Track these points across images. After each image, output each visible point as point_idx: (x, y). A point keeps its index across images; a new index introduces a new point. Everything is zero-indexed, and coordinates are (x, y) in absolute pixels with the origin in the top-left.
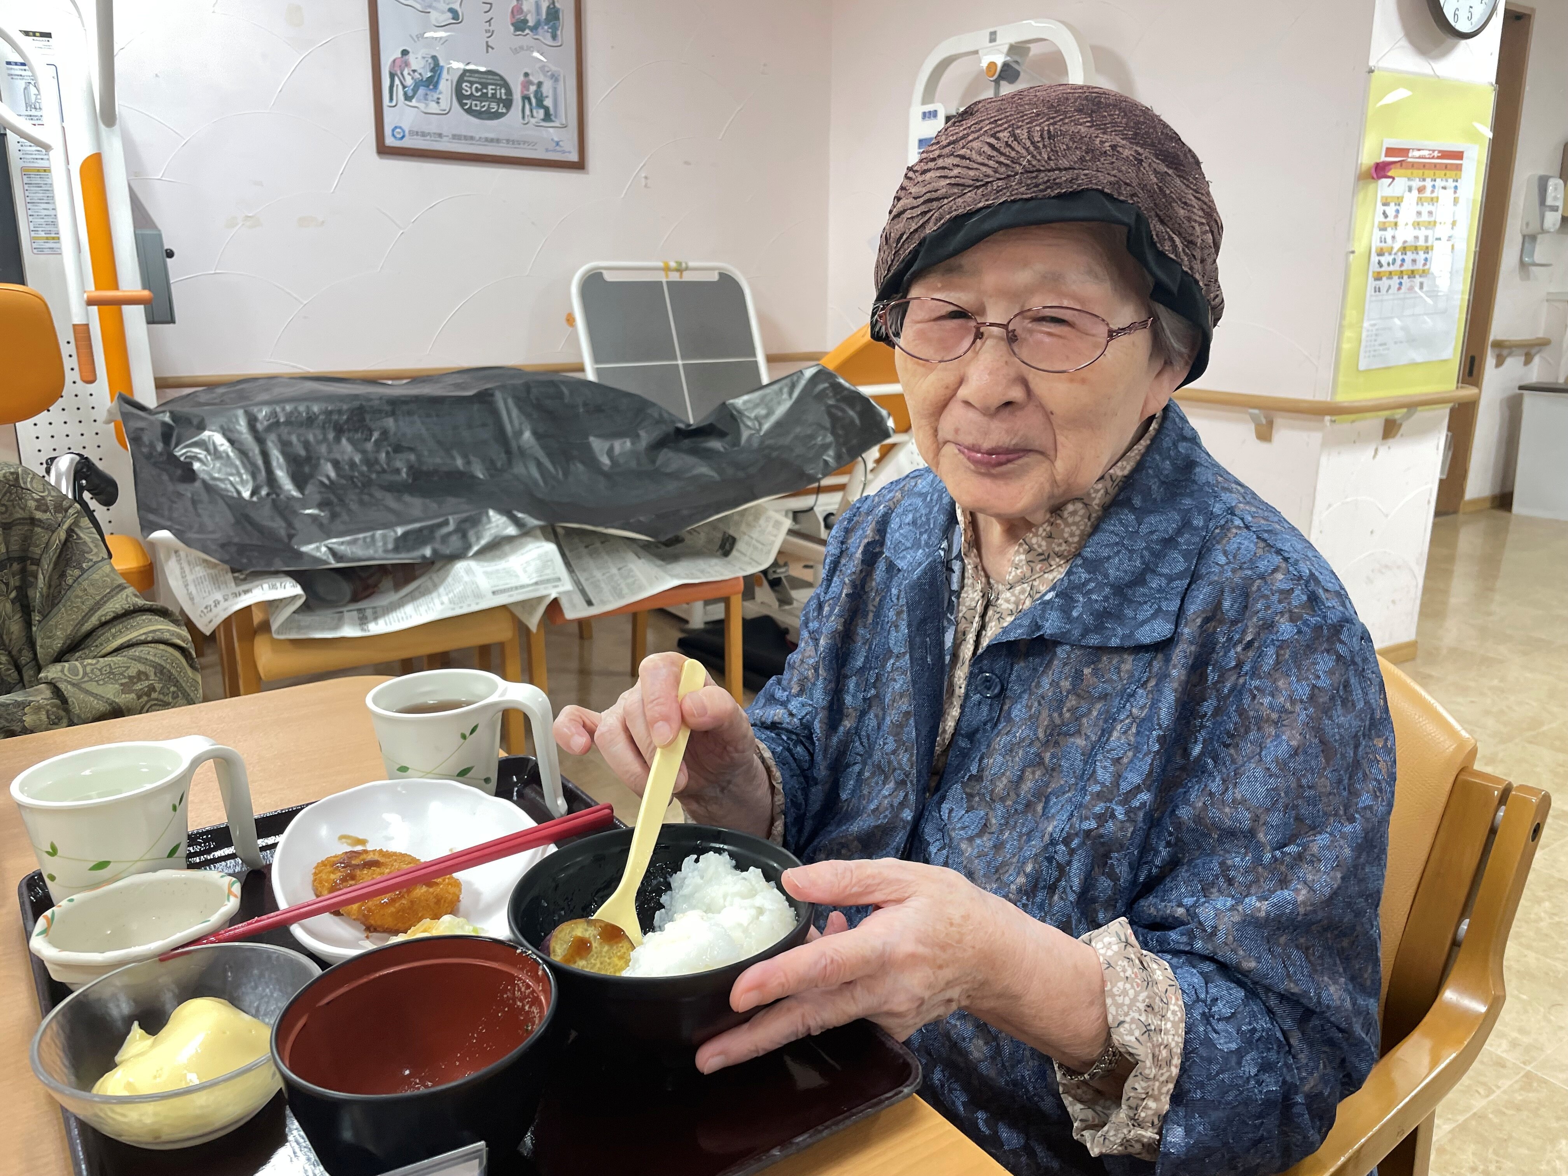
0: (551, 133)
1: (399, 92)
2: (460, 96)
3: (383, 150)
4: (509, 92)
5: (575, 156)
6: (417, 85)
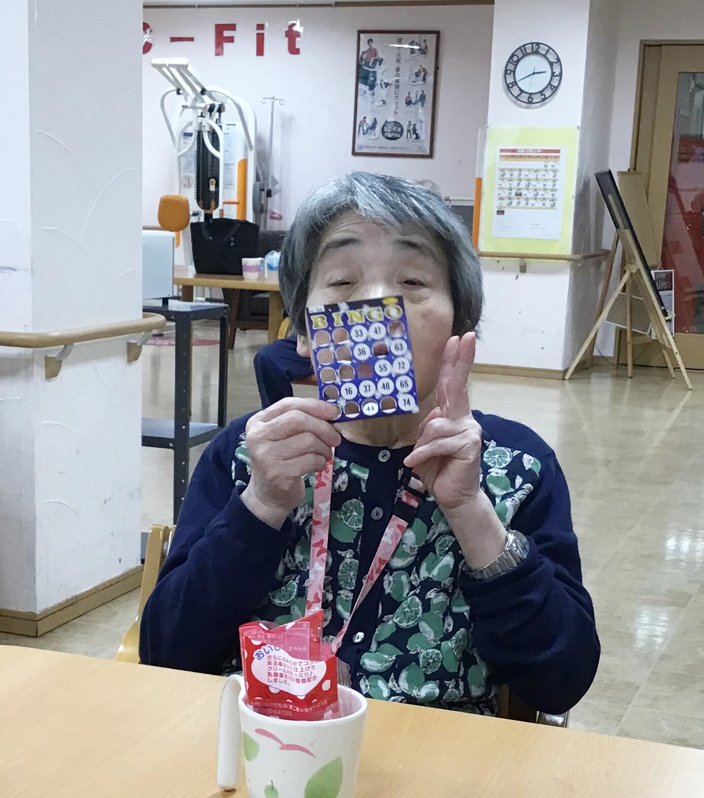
1: (361, 131)
2: (383, 132)
3: (354, 153)
5: (428, 152)
6: (368, 129)
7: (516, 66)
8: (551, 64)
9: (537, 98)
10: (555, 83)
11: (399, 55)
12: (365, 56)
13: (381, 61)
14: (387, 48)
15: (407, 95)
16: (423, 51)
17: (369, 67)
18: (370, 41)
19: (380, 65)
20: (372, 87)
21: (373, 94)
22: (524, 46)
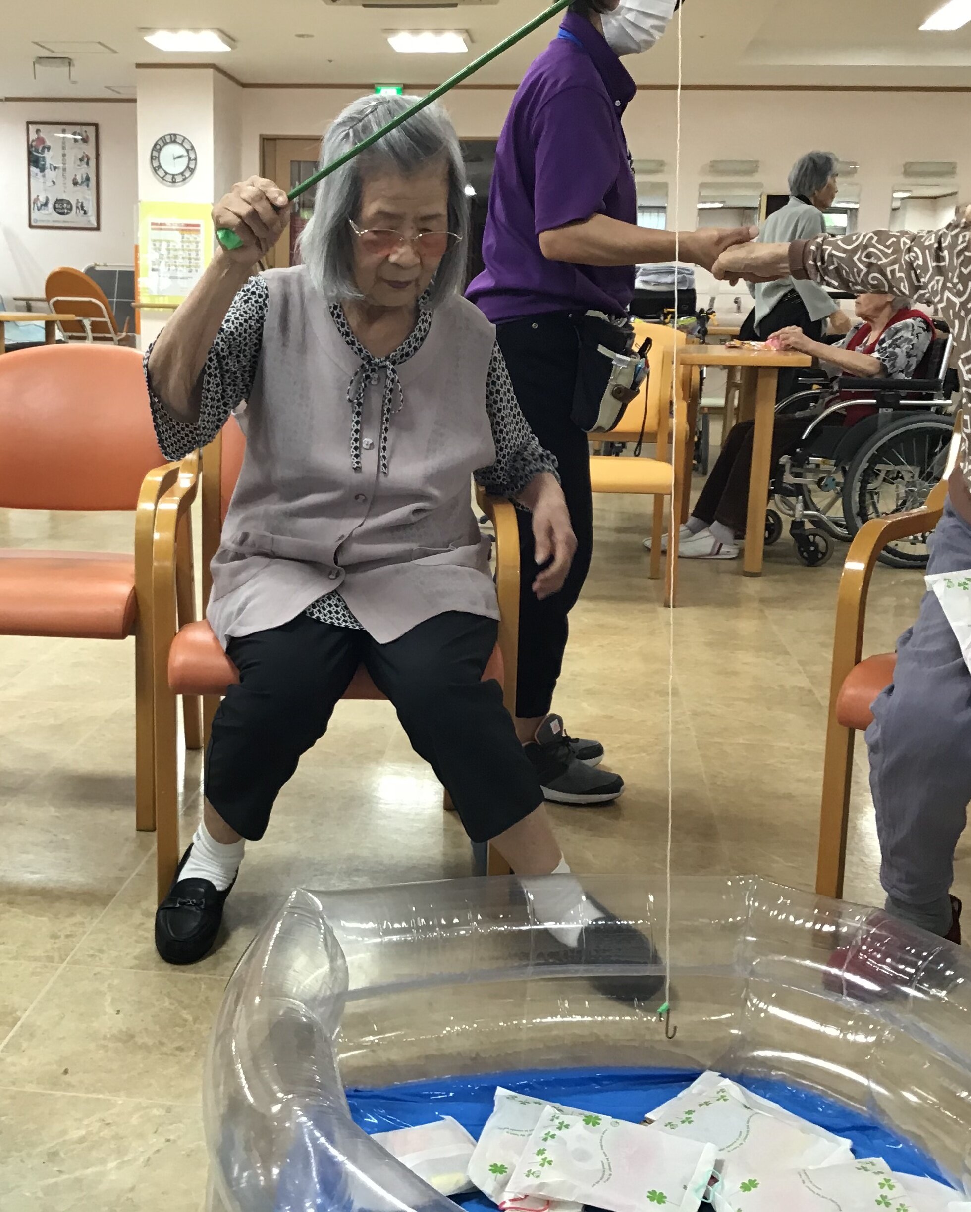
0: (85, 218)
1: (36, 207)
2: (55, 208)
3: (31, 226)
4: (71, 206)
5: (95, 225)
6: (42, 205)
7: (159, 153)
8: (187, 150)
9: (179, 178)
10: (192, 166)
11: (64, 143)
12: (34, 144)
13: (49, 148)
14: (55, 137)
15: (73, 177)
16: (85, 140)
17: (38, 152)
18: (38, 131)
19: (48, 151)
20: (43, 170)
21: (44, 176)
22: (164, 137)
